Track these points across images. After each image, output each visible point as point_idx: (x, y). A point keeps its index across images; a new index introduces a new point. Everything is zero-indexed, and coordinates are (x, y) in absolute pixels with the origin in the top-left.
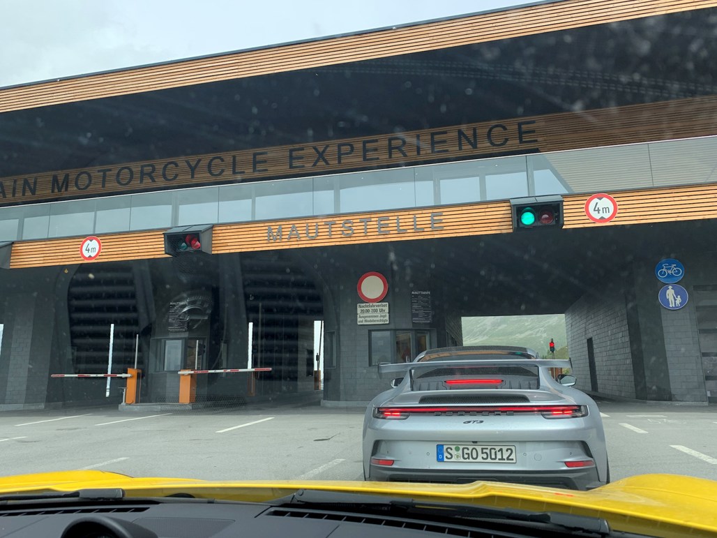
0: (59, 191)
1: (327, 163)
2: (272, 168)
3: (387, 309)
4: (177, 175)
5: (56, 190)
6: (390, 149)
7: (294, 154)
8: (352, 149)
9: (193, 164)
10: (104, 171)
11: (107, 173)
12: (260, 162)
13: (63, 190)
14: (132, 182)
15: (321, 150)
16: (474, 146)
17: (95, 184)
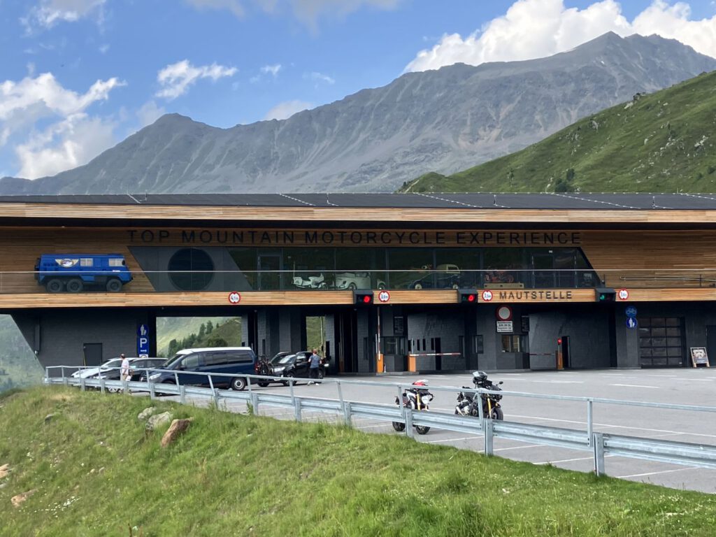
0: (311, 242)
1: (478, 243)
2: (448, 242)
3: (511, 324)
4: (390, 241)
5: (309, 242)
6: (511, 238)
7: (460, 235)
8: (491, 237)
9: (400, 235)
10: (342, 232)
11: (344, 234)
12: (440, 238)
13: (314, 242)
14: (362, 242)
15: (474, 234)
16: (552, 242)
17: (336, 240)
